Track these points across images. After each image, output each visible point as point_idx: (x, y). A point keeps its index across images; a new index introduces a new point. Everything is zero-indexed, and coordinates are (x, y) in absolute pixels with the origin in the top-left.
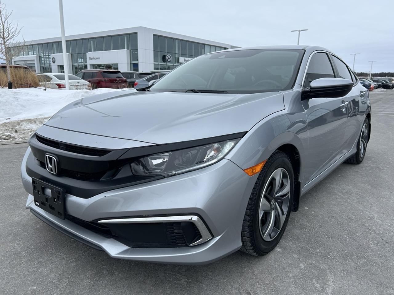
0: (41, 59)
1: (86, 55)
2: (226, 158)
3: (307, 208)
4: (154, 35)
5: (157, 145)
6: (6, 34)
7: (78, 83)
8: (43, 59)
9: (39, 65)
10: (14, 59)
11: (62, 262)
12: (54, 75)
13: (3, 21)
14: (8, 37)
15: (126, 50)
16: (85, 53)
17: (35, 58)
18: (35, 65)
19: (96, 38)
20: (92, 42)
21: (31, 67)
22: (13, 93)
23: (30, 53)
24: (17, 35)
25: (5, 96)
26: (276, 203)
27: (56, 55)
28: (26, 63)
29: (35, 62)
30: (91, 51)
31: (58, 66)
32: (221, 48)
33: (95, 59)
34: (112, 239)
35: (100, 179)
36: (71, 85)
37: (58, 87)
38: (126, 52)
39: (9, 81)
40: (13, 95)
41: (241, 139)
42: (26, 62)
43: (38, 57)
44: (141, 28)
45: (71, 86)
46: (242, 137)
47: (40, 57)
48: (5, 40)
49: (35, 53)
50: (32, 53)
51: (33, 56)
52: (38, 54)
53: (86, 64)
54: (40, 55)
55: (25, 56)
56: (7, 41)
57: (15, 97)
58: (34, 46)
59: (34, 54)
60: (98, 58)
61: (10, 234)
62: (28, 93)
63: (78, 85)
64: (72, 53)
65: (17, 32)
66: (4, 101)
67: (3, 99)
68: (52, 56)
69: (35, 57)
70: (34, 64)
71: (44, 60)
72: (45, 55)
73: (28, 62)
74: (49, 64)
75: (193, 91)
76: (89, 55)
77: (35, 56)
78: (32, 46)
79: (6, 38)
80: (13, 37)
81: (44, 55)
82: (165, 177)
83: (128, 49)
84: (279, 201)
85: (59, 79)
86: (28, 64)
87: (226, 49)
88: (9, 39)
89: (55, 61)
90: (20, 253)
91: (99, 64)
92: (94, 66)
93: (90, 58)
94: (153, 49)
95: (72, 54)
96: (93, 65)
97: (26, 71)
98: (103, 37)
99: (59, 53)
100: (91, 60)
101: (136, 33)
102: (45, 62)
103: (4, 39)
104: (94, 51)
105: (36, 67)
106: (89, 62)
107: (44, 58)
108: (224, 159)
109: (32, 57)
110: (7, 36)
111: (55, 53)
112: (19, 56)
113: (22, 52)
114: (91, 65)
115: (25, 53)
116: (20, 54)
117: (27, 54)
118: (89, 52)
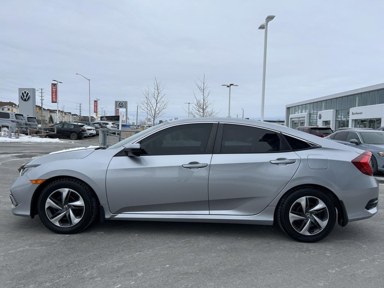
0: (311, 116)
1: (349, 111)
8: (312, 116)
9: (308, 121)
10: (291, 116)
16: (349, 109)
17: (306, 115)
18: (305, 121)
19: (362, 94)
20: (357, 97)
21: (302, 123)
23: (303, 111)
27: (323, 112)
28: (299, 120)
29: (306, 119)
30: (355, 106)
31: (323, 121)
33: (358, 114)
47: (310, 114)
49: (307, 111)
50: (305, 111)
51: (305, 113)
52: (309, 111)
53: (348, 119)
54: (310, 113)
55: (299, 114)
58: (307, 105)
64: (337, 109)
68: (319, 113)
72: (314, 112)
73: (301, 119)
74: (317, 119)
76: (352, 110)
77: (307, 113)
78: (305, 105)
89: (321, 117)
91: (361, 119)
93: (353, 114)
96: (355, 120)
102: (314, 118)
104: (359, 106)
106: (352, 118)
107: (313, 114)
111: (322, 110)
112: (295, 113)
113: (298, 111)
114: (353, 120)
115: (299, 111)
116: (296, 112)
117: (301, 112)
118: (353, 107)
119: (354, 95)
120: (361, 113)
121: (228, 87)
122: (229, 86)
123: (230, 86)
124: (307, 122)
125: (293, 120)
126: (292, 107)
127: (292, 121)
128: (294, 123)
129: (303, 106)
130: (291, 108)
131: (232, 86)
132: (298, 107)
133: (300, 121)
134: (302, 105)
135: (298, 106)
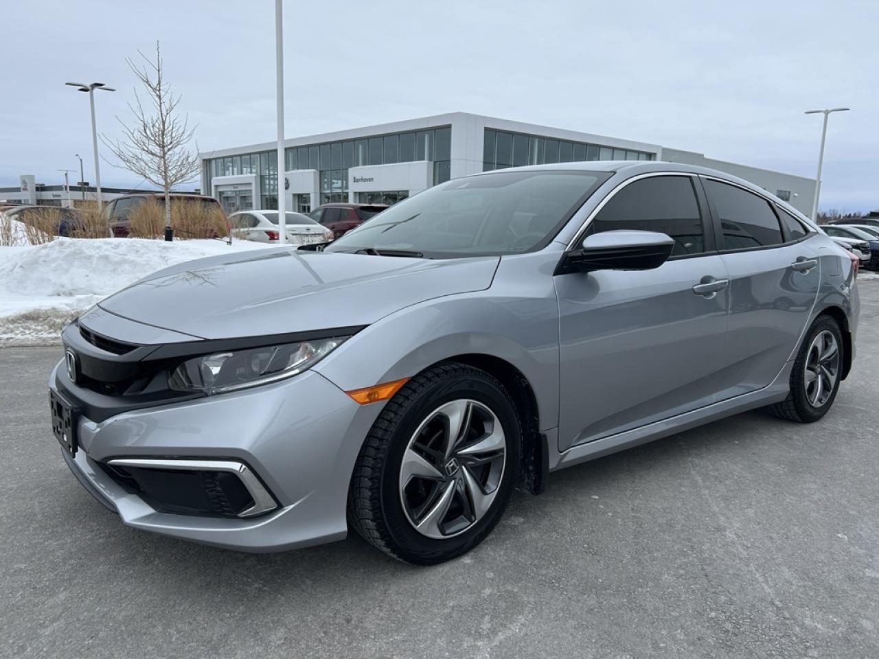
0: (264, 182)
1: (347, 173)
2: (312, 368)
3: (597, 497)
4: (486, 129)
5: (206, 340)
6: (167, 140)
7: (308, 229)
8: (267, 182)
9: (259, 194)
10: (216, 180)
11: (86, 536)
12: (264, 215)
13: (164, 113)
14: (171, 143)
15: (426, 162)
16: (347, 169)
17: (254, 179)
18: (251, 193)
19: (368, 138)
20: (360, 146)
21: (245, 197)
22: (160, 249)
23: (244, 169)
24: (185, 141)
25: (147, 253)
26: (463, 467)
27: (292, 174)
28: (235, 190)
29: (253, 188)
30: (358, 165)
31: (294, 195)
32: (638, 154)
33: (365, 180)
34: (135, 495)
35: (123, 393)
36: (293, 234)
37: (268, 237)
38: (426, 166)
39: (167, 226)
40: (160, 251)
41: (350, 337)
42: (237, 188)
43: (259, 178)
44: (459, 115)
45: (294, 236)
46: (353, 335)
47: (262, 178)
48: (166, 149)
49: (254, 170)
50: (249, 170)
51: (249, 175)
52: (259, 171)
53: (346, 191)
54: (262, 174)
55: (235, 176)
56: (169, 150)
57: (163, 255)
58: (252, 156)
59: (251, 172)
60: (370, 179)
61: (38, 487)
62: (187, 249)
63: (307, 235)
64: (322, 169)
65: (185, 135)
66: (144, 263)
67: (140, 259)
69: (252, 177)
70: (251, 190)
71: (269, 184)
72: (272, 173)
73: (240, 188)
75: (370, 252)
76: (353, 172)
77: (254, 175)
78: (248, 157)
79: (167, 146)
80: (178, 143)
81: (269, 173)
82: (207, 396)
83: (430, 160)
84: (470, 465)
85: (272, 222)
86: (240, 191)
87: (650, 156)
88: (172, 148)
89: (288, 186)
90: (36, 515)
91: (371, 192)
92: (360, 195)
93: (355, 180)
94: (482, 160)
95: (321, 172)
96: (360, 193)
97: (205, 207)
98: (383, 137)
99: (298, 169)
100: (356, 183)
101: (449, 127)
102: (271, 186)
103: (163, 147)
104: (364, 164)
105: (254, 197)
106: (353, 188)
107: (269, 179)
108: (309, 371)
109: (249, 177)
110: (169, 142)
111: (289, 170)
112: (224, 175)
113: (231, 168)
114: (355, 193)
115: (235, 169)
116: (227, 172)
117: (240, 172)
118: (354, 166)
119: (354, 140)
120: (371, 180)
121: (86, 90)
122: (90, 88)
123: (92, 89)
124: (256, 195)
125: (221, 189)
126: (215, 159)
127: (220, 192)
128: (224, 197)
129: (243, 157)
130: (213, 162)
131: (96, 90)
132: (230, 159)
133: (238, 193)
134: (241, 155)
135: (232, 157)
